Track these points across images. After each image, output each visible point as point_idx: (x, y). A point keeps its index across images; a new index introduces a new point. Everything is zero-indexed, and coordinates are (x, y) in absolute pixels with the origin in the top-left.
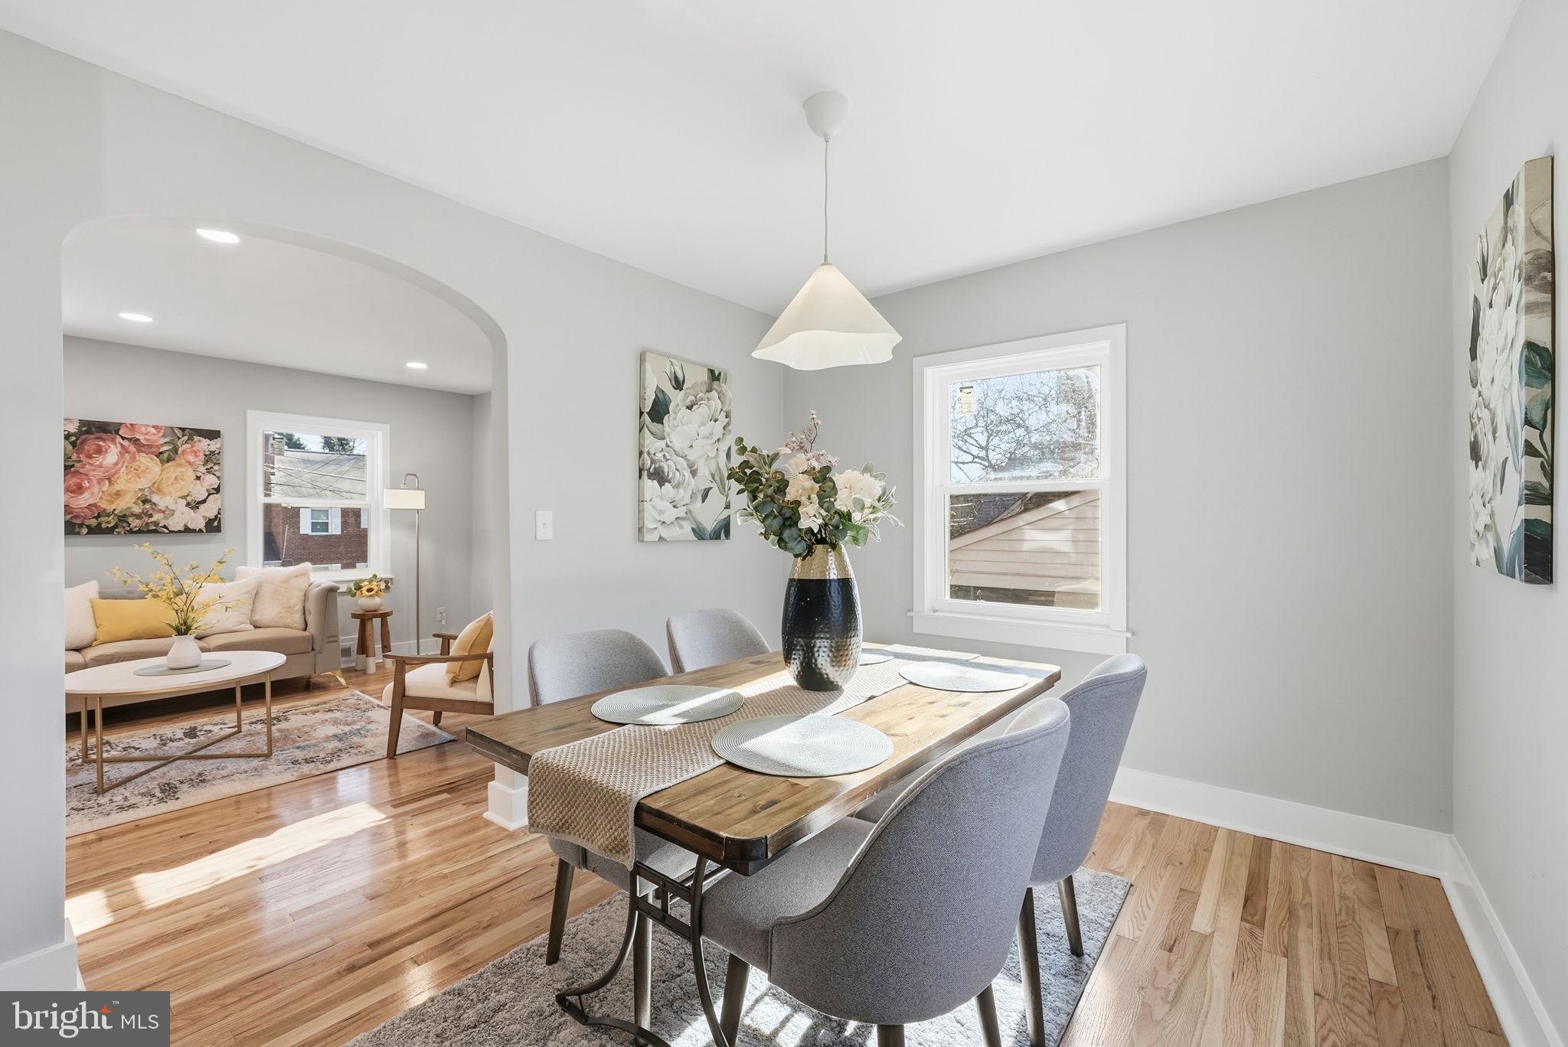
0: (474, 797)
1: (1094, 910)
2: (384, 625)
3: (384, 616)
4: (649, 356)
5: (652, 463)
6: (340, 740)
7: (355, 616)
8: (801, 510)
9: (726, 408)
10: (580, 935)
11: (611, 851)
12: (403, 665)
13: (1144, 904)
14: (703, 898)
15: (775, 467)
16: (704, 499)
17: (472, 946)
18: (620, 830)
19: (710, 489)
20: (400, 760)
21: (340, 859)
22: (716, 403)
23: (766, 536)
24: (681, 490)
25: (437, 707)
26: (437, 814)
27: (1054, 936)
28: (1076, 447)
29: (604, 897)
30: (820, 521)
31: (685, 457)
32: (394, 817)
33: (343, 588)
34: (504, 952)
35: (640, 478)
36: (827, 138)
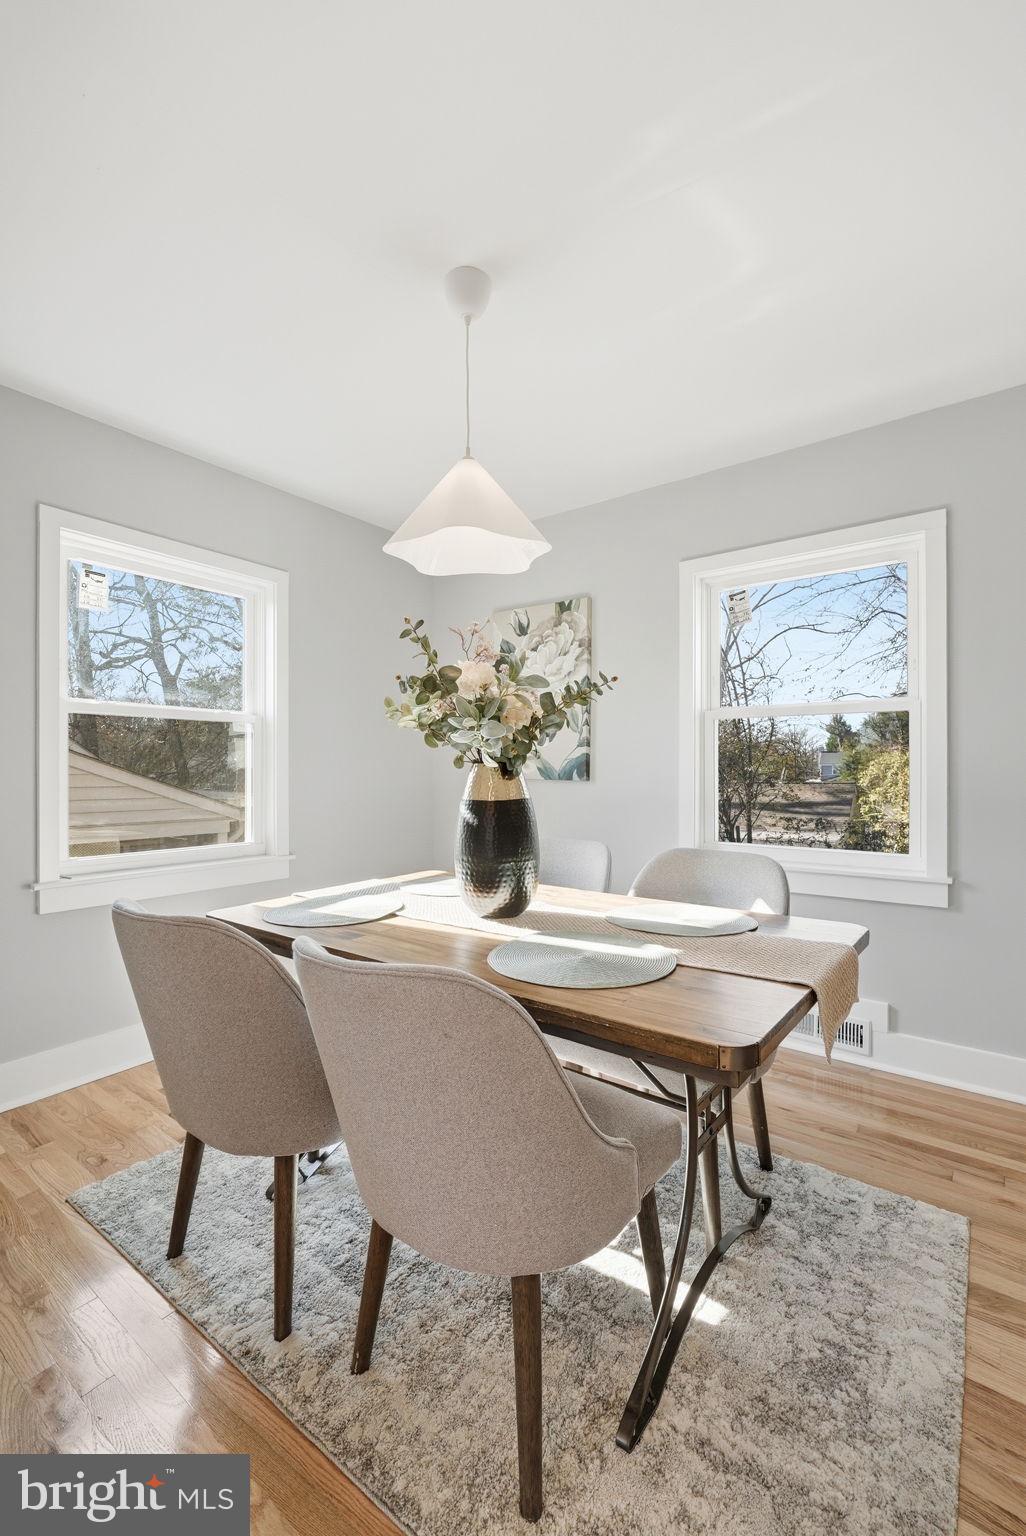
36: (468, 320)
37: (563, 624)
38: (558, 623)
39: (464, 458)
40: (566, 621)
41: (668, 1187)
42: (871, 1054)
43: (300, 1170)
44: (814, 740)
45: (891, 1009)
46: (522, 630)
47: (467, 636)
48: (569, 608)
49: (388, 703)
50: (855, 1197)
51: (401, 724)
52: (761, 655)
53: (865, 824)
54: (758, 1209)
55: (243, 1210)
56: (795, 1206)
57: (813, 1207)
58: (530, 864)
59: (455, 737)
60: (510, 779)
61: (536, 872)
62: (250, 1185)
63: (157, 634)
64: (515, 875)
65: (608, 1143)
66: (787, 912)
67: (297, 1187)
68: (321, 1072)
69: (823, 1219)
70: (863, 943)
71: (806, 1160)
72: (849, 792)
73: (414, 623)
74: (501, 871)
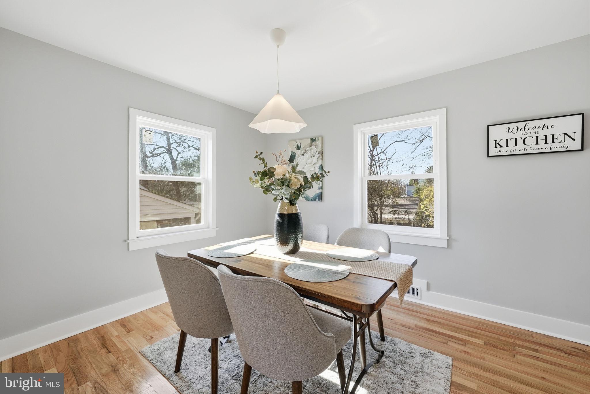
36: (278, 46)
37: (313, 146)
38: (311, 146)
39: (277, 94)
40: (314, 145)
41: (348, 347)
42: (421, 299)
43: (220, 341)
44: (405, 181)
45: (427, 282)
46: (299, 148)
47: (278, 157)
48: (315, 140)
49: (251, 179)
50: (413, 351)
51: (255, 187)
52: (385, 152)
53: (422, 212)
54: (379, 355)
55: (200, 356)
56: (392, 354)
57: (398, 354)
58: (300, 235)
59: (273, 192)
60: (293, 206)
61: (302, 238)
62: (203, 347)
63: (169, 144)
64: (295, 239)
65: (325, 335)
66: (390, 252)
67: (219, 347)
68: (227, 310)
69: (402, 358)
70: (415, 263)
71: (397, 337)
72: (417, 201)
73: (259, 153)
74: (290, 238)
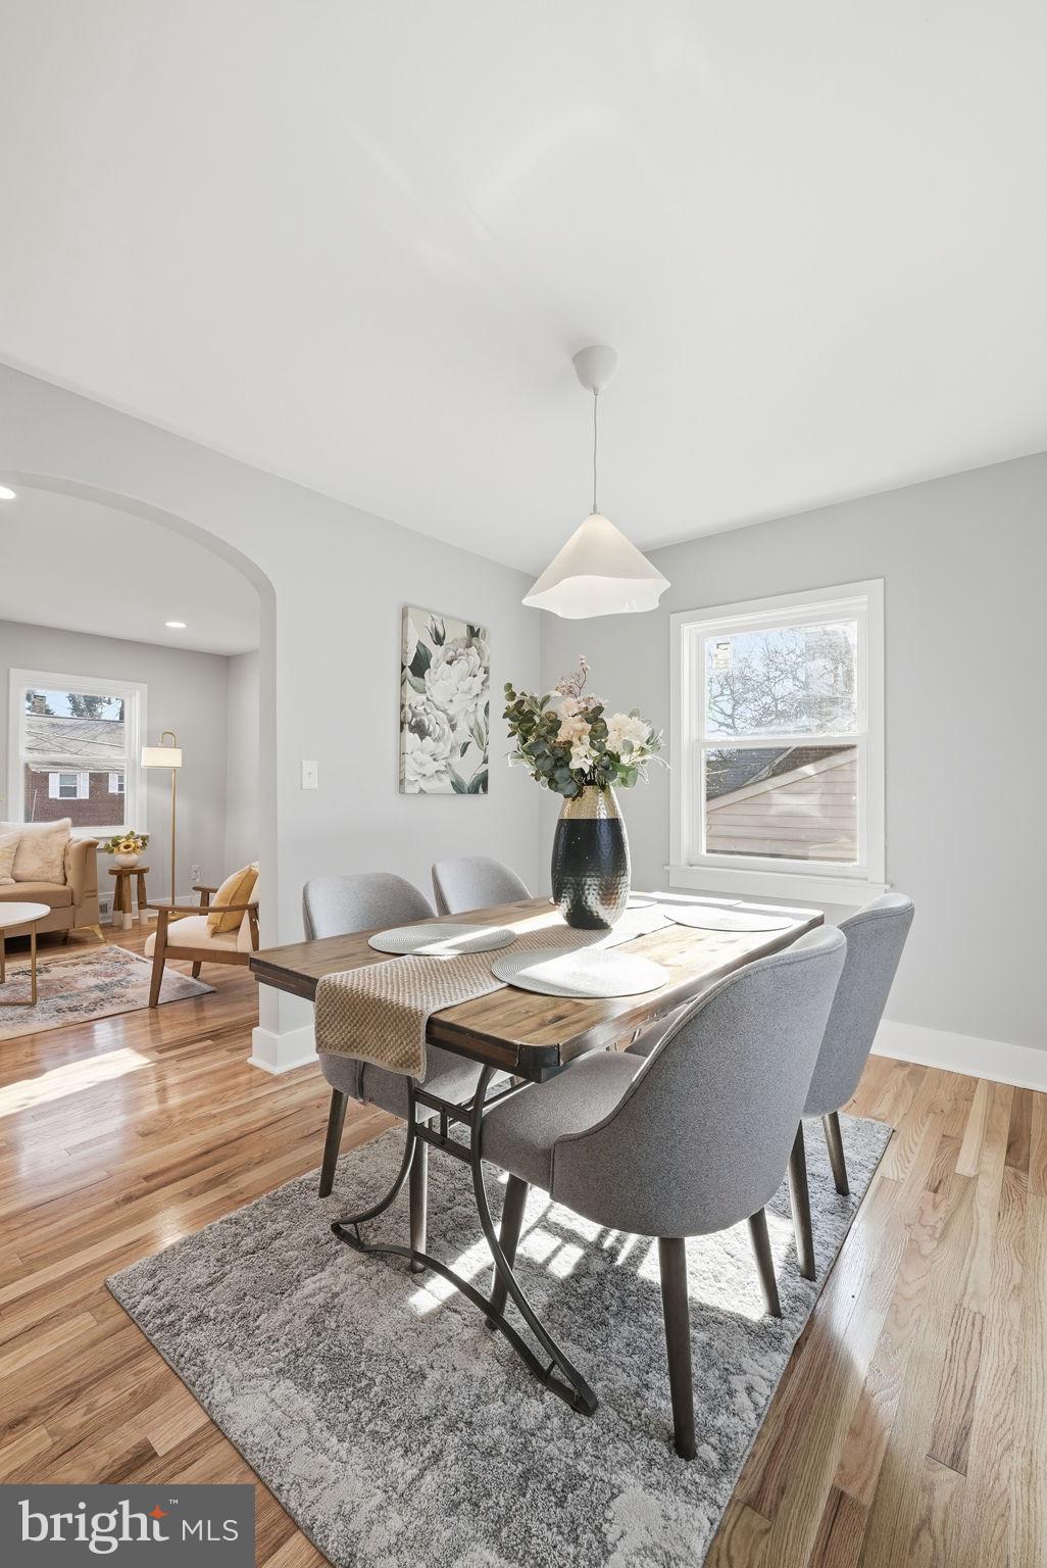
0: (237, 1044)
1: (858, 1153)
2: (141, 882)
3: (141, 873)
4: (411, 612)
5: (413, 717)
6: (102, 990)
7: (112, 872)
8: (573, 750)
9: (485, 664)
10: (351, 1171)
11: (401, 1065)
12: (165, 916)
13: (907, 1148)
14: (483, 1121)
15: (546, 709)
16: (463, 752)
17: (245, 1181)
18: (411, 1044)
19: (469, 743)
20: (162, 1010)
21: (110, 1099)
22: (475, 659)
23: (537, 777)
24: (441, 744)
25: (197, 957)
26: (202, 1059)
27: (818, 1176)
28: (834, 701)
29: (372, 1136)
30: (590, 762)
31: (444, 711)
32: (159, 1062)
33: (101, 845)
34: (276, 1185)
35: (401, 731)
36: (596, 392)
40: (475, 647)
46: (438, 639)
48: (477, 635)
